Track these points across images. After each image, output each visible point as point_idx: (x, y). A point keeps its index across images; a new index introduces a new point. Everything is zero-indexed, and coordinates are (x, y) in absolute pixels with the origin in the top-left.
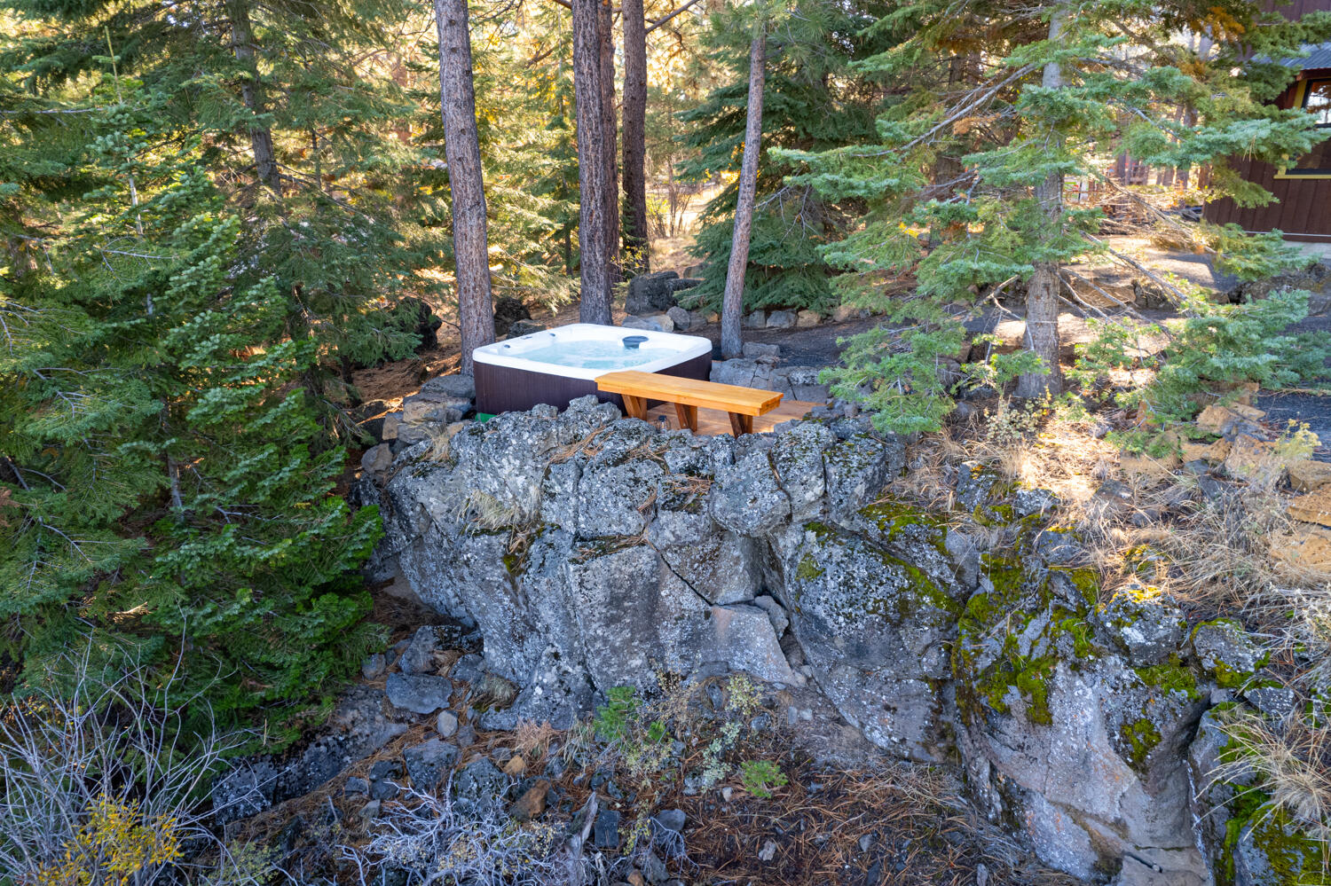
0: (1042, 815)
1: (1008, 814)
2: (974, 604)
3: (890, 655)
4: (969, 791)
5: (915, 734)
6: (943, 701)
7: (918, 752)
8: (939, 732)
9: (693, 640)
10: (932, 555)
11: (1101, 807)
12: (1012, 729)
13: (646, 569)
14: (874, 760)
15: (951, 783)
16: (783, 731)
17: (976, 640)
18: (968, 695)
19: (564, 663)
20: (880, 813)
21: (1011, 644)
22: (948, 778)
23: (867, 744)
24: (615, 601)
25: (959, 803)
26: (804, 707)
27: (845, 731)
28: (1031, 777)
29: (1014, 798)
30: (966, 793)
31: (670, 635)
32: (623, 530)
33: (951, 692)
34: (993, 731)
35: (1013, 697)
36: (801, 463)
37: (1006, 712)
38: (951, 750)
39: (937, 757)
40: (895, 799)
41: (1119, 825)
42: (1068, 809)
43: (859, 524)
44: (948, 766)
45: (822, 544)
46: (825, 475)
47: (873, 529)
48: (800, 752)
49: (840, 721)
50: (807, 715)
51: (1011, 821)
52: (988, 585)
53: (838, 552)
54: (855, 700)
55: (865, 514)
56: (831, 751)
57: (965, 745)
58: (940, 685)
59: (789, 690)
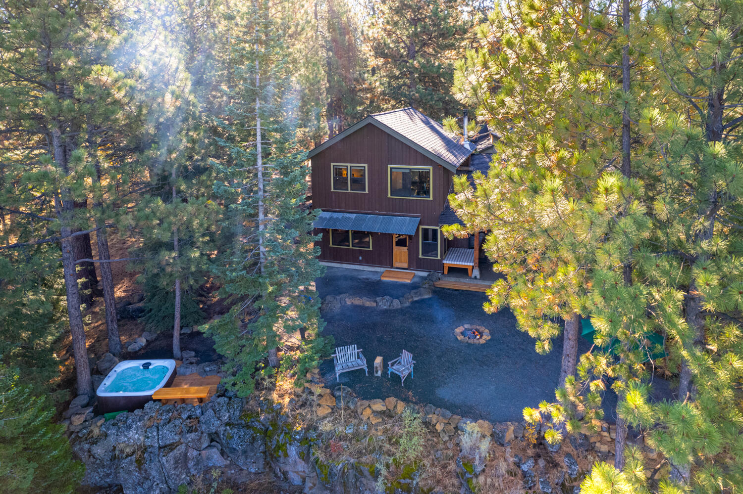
0: (292, 475)
1: (285, 477)
2: (269, 433)
3: (252, 450)
4: (276, 476)
5: (261, 466)
6: (266, 456)
7: (263, 470)
8: (267, 464)
9: (197, 463)
10: (257, 424)
11: (300, 470)
12: (282, 460)
13: (184, 450)
14: (253, 477)
15: (272, 474)
16: (227, 479)
17: (271, 442)
18: (271, 455)
19: (161, 486)
20: (257, 490)
21: (278, 441)
22: (271, 474)
23: (250, 473)
24: (176, 462)
25: (274, 479)
26: (231, 470)
27: (243, 472)
28: (287, 468)
29: (285, 473)
30: (275, 476)
31: (191, 464)
32: (174, 441)
33: (267, 454)
34: (278, 461)
35: (280, 453)
36: (223, 411)
37: (280, 457)
38: (270, 467)
39: (267, 470)
40: (260, 484)
41: (304, 472)
42: (295, 472)
43: (239, 422)
44: (270, 471)
45: (231, 429)
46: (229, 412)
47: (243, 422)
48: (234, 483)
49: (242, 470)
50: (233, 472)
51: (286, 478)
52: (271, 428)
53: (236, 430)
54: (245, 464)
55: (240, 418)
56: (242, 479)
57: (273, 465)
58: (265, 453)
59: (226, 466)
